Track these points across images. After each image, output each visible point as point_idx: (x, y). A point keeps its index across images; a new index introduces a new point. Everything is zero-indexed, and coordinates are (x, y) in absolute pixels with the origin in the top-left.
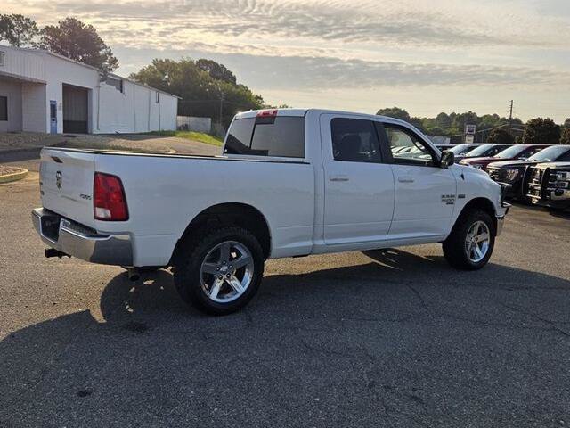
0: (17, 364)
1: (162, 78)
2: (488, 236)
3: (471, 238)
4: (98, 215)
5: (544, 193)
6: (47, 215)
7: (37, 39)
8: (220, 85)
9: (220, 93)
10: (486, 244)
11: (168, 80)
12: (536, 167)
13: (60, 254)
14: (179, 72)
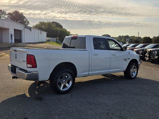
0: (5, 110)
1: (42, 27)
2: (136, 69)
3: (132, 70)
4: (28, 66)
5: (149, 57)
6: (12, 66)
7: (6, 16)
8: (58, 29)
9: (58, 31)
10: (136, 72)
11: (44, 27)
12: (147, 50)
13: (16, 78)
14: (47, 25)
